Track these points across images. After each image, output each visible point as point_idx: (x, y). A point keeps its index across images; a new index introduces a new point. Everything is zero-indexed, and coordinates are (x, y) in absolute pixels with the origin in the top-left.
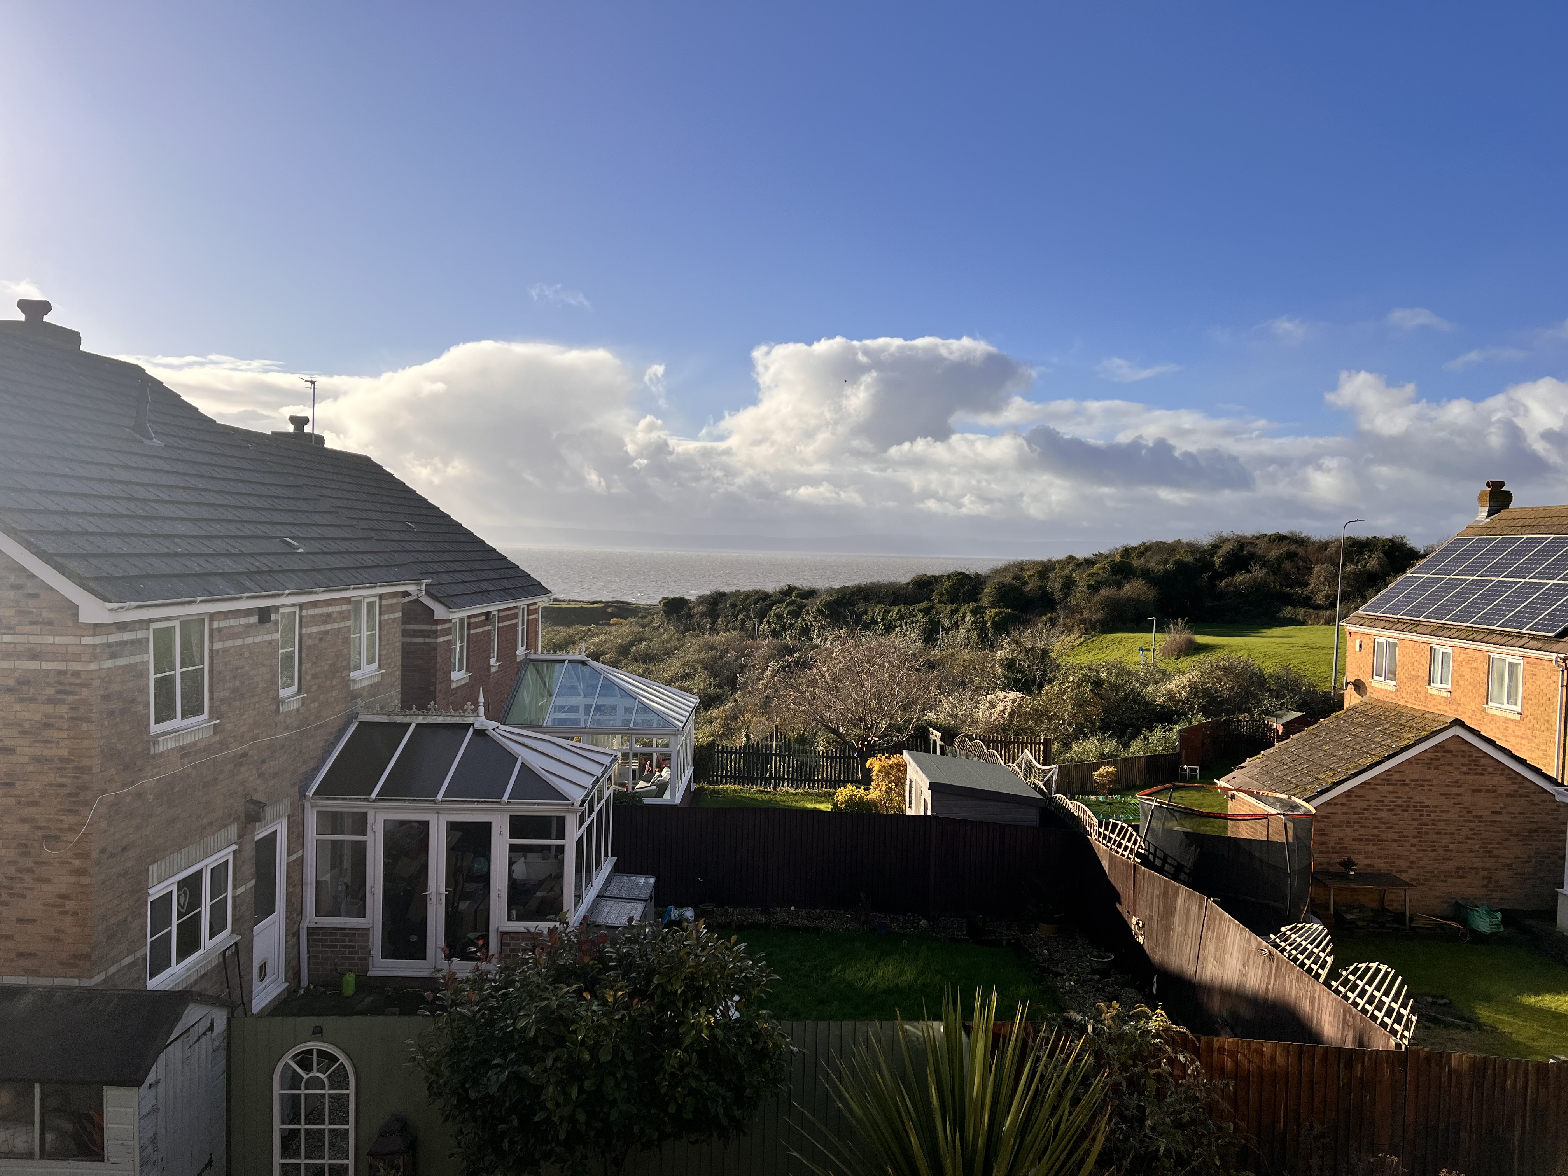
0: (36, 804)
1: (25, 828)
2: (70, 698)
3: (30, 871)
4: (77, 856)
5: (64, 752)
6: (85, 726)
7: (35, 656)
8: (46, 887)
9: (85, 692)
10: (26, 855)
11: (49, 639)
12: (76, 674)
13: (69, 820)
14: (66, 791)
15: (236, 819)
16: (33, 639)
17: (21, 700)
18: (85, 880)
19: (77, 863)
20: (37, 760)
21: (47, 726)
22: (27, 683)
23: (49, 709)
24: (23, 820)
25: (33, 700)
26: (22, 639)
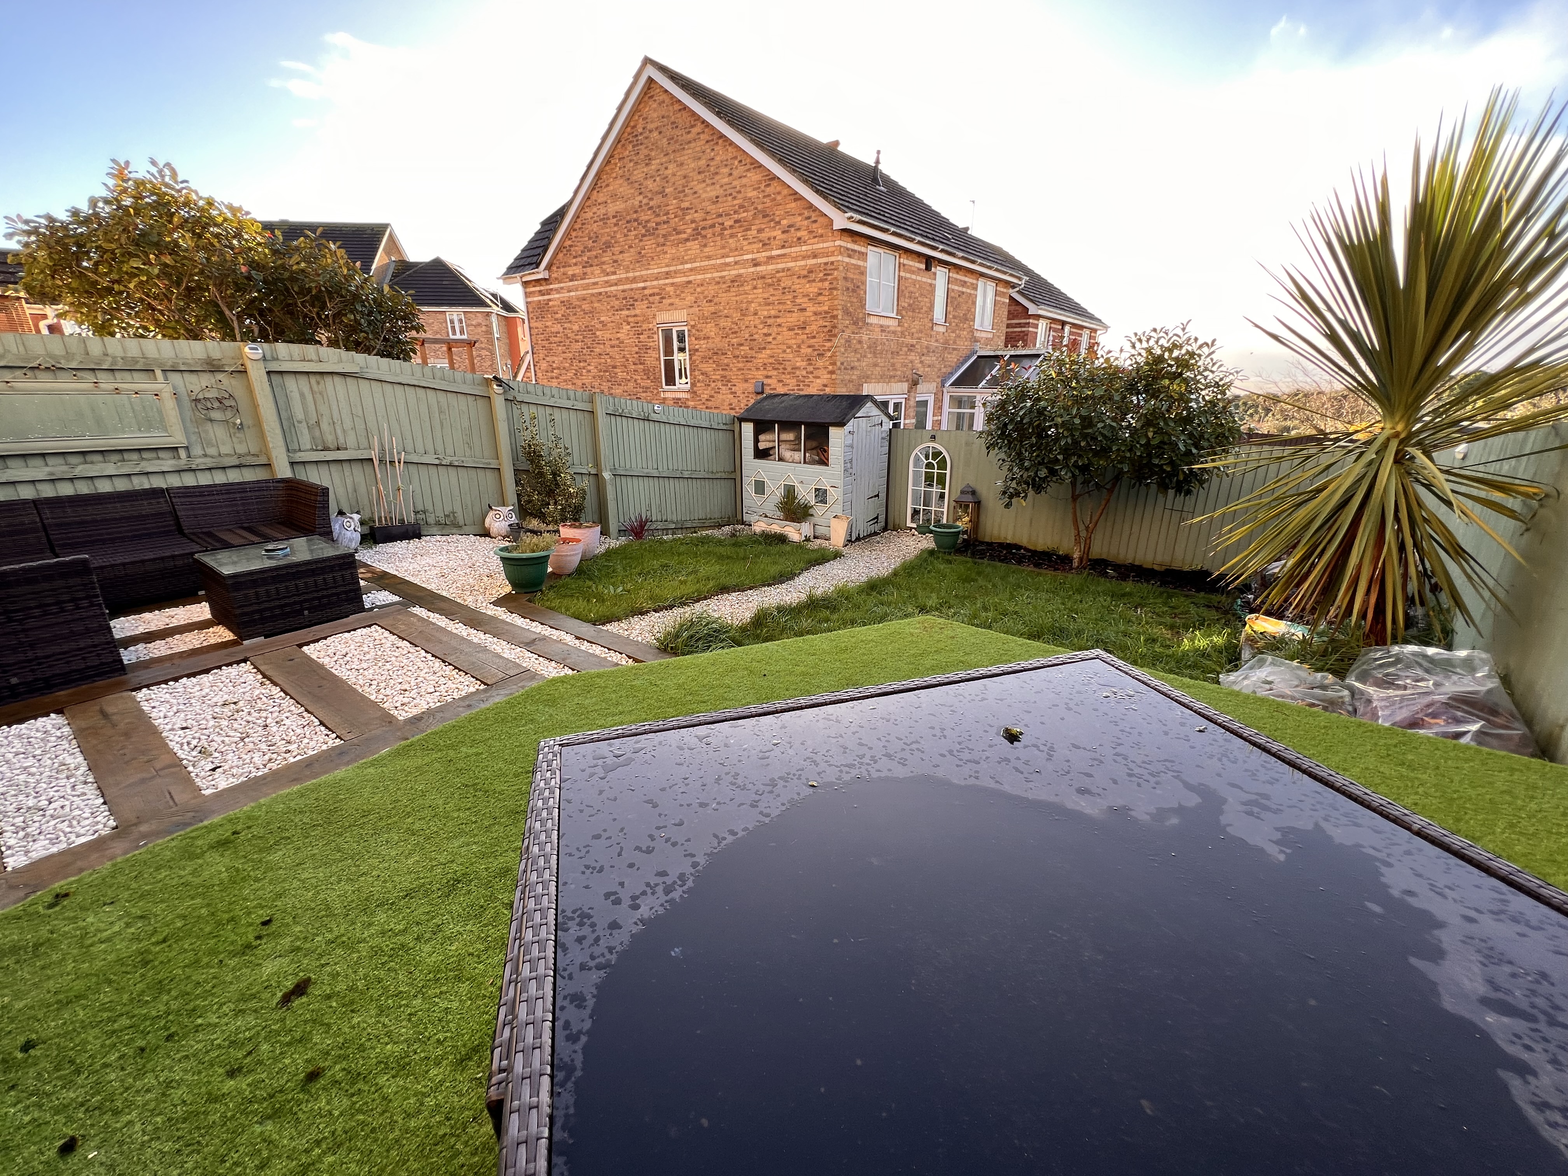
0: (814, 337)
1: (810, 350)
2: (829, 277)
3: (812, 373)
4: (831, 364)
5: (826, 308)
6: (835, 293)
7: (815, 256)
8: (818, 381)
9: (836, 273)
10: (810, 364)
11: (821, 246)
12: (832, 263)
13: (828, 344)
14: (826, 330)
15: (907, 381)
16: (815, 247)
17: (809, 282)
18: (834, 376)
19: (830, 368)
20: (815, 314)
21: (820, 294)
22: (811, 272)
23: (820, 284)
24: (809, 347)
25: (814, 281)
26: (809, 247)
